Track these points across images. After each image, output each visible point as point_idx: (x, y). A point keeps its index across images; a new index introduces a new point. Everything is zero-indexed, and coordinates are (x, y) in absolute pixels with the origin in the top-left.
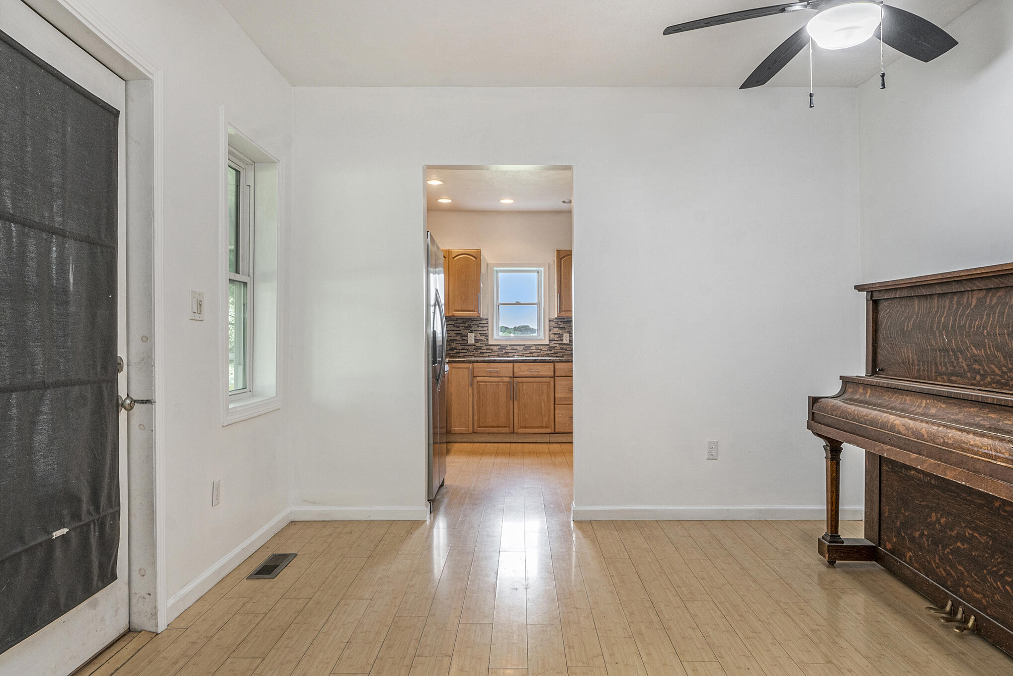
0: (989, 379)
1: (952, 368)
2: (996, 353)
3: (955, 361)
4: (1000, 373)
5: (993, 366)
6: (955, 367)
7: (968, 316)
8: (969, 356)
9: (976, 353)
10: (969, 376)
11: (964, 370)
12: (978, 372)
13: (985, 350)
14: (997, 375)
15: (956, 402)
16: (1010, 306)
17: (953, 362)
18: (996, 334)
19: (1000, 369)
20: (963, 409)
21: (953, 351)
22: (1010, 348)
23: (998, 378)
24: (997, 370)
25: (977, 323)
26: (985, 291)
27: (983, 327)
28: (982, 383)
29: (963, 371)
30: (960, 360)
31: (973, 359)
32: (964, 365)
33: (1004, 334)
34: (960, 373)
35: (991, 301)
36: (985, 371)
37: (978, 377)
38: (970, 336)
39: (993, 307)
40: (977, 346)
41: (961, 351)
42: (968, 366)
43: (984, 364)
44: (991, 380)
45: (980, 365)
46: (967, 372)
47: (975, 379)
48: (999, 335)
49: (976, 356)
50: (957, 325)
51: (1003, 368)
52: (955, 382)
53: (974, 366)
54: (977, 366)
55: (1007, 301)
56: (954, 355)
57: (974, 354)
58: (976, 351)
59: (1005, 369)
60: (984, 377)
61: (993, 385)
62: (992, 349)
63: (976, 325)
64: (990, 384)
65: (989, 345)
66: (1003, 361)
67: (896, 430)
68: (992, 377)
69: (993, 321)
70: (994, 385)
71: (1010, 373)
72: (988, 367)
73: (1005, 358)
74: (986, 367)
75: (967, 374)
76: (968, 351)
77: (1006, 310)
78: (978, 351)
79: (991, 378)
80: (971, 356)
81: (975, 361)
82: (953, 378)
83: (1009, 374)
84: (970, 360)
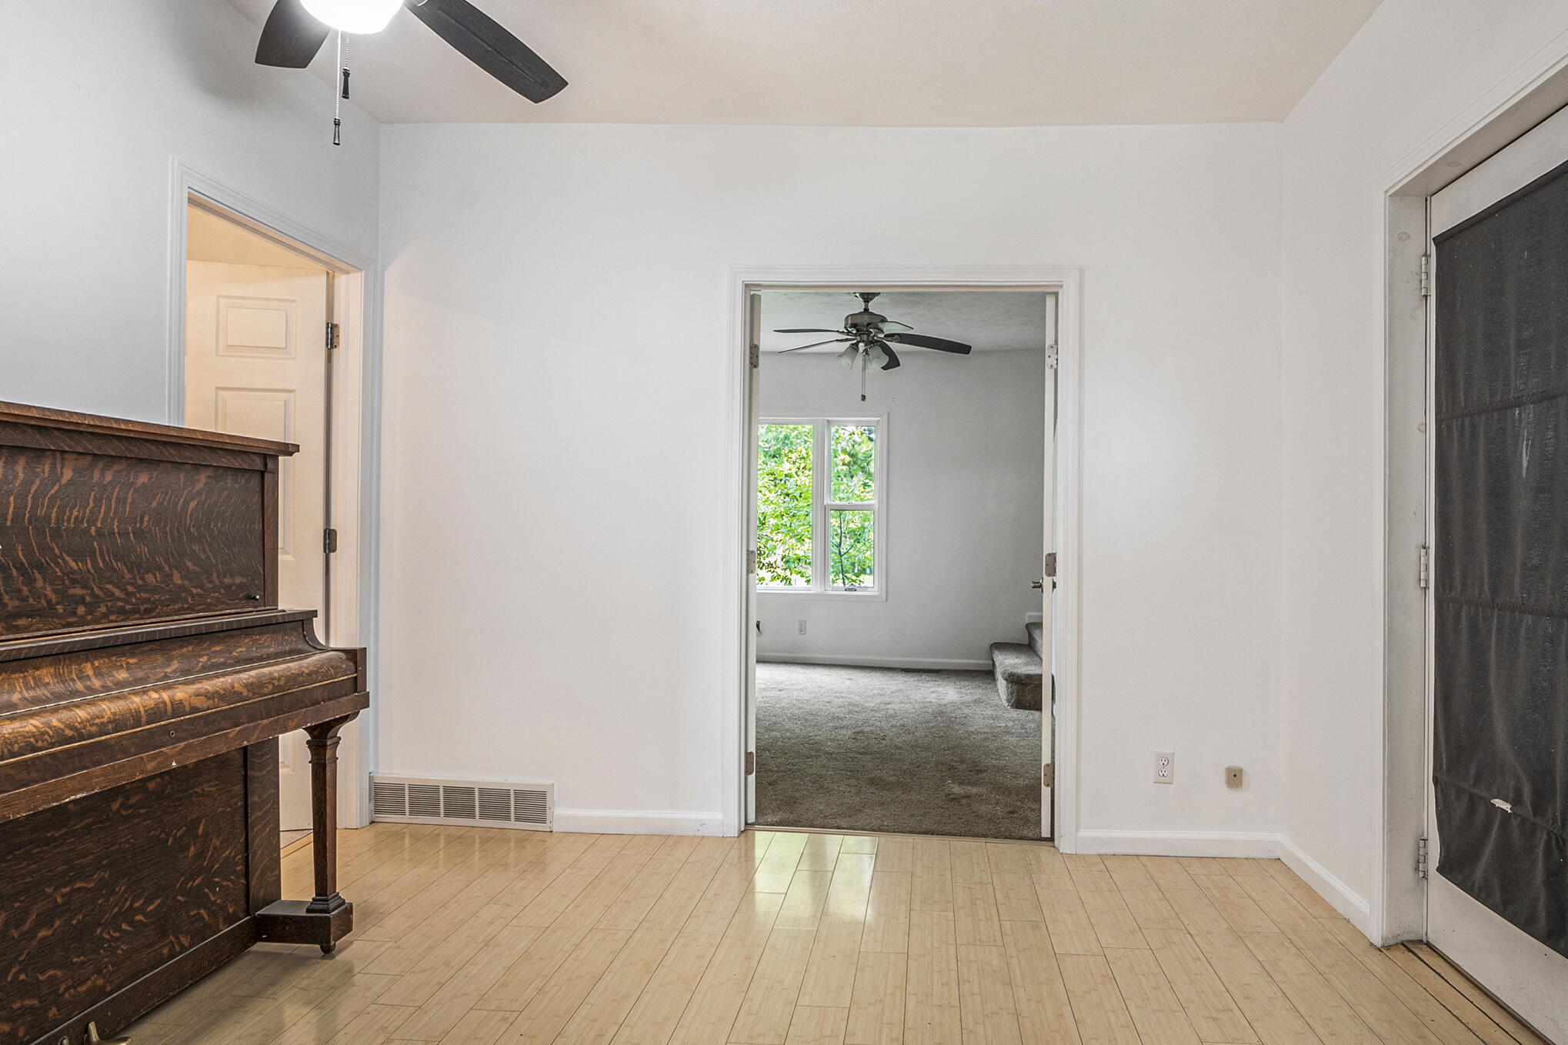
0: (103, 609)
1: (17, 603)
2: (115, 564)
3: (25, 588)
4: (123, 596)
5: (110, 587)
6: (25, 599)
7: (53, 497)
8: (59, 574)
9: (76, 568)
10: (61, 611)
11: (49, 602)
12: (81, 600)
13: (94, 561)
14: (118, 599)
15: (154, 647)
16: (135, 489)
17: (20, 591)
18: (114, 533)
19: (124, 590)
20: (170, 654)
21: (20, 567)
22: (138, 555)
23: (120, 604)
24: (117, 592)
25: (75, 513)
26: (89, 458)
27: (87, 522)
28: (89, 618)
29: (45, 605)
30: (39, 583)
31: (69, 579)
32: (49, 592)
33: (128, 533)
34: (39, 610)
35: (103, 476)
36: (97, 596)
37: (81, 610)
38: (61, 536)
39: (105, 487)
40: (77, 555)
41: (40, 567)
42: (56, 592)
43: (94, 586)
44: (108, 610)
45: (85, 587)
46: (57, 604)
47: (74, 613)
48: (119, 533)
49: (74, 572)
50: (27, 515)
51: (128, 587)
52: (26, 629)
53: (71, 591)
54: (78, 591)
55: (131, 480)
56: (23, 576)
57: (72, 568)
58: (74, 564)
59: (130, 589)
60: (91, 608)
61: (111, 618)
62: (107, 558)
63: (73, 516)
64: (105, 616)
65: (101, 552)
66: (128, 576)
67: (187, 708)
68: (109, 604)
69: (107, 511)
70: (113, 617)
71: (139, 593)
72: (102, 589)
73: (130, 570)
74: (96, 589)
75: (56, 609)
76: (57, 564)
77: (130, 495)
78: (80, 564)
79: (107, 607)
80: (63, 573)
81: (74, 582)
82: (21, 622)
83: (138, 596)
84: (63, 581)
